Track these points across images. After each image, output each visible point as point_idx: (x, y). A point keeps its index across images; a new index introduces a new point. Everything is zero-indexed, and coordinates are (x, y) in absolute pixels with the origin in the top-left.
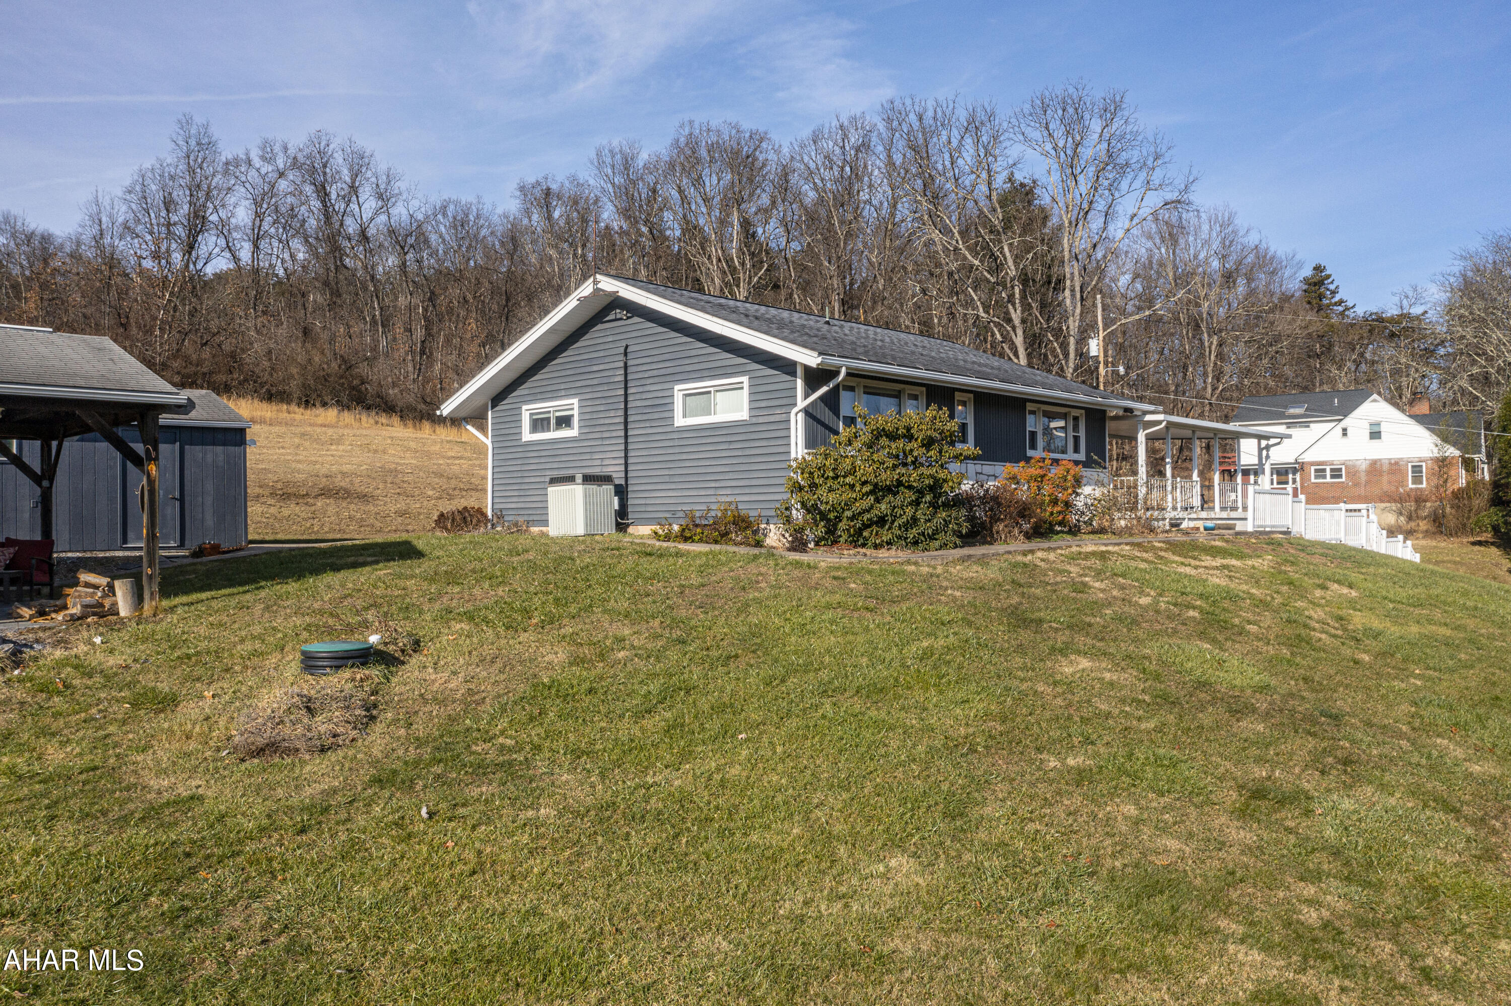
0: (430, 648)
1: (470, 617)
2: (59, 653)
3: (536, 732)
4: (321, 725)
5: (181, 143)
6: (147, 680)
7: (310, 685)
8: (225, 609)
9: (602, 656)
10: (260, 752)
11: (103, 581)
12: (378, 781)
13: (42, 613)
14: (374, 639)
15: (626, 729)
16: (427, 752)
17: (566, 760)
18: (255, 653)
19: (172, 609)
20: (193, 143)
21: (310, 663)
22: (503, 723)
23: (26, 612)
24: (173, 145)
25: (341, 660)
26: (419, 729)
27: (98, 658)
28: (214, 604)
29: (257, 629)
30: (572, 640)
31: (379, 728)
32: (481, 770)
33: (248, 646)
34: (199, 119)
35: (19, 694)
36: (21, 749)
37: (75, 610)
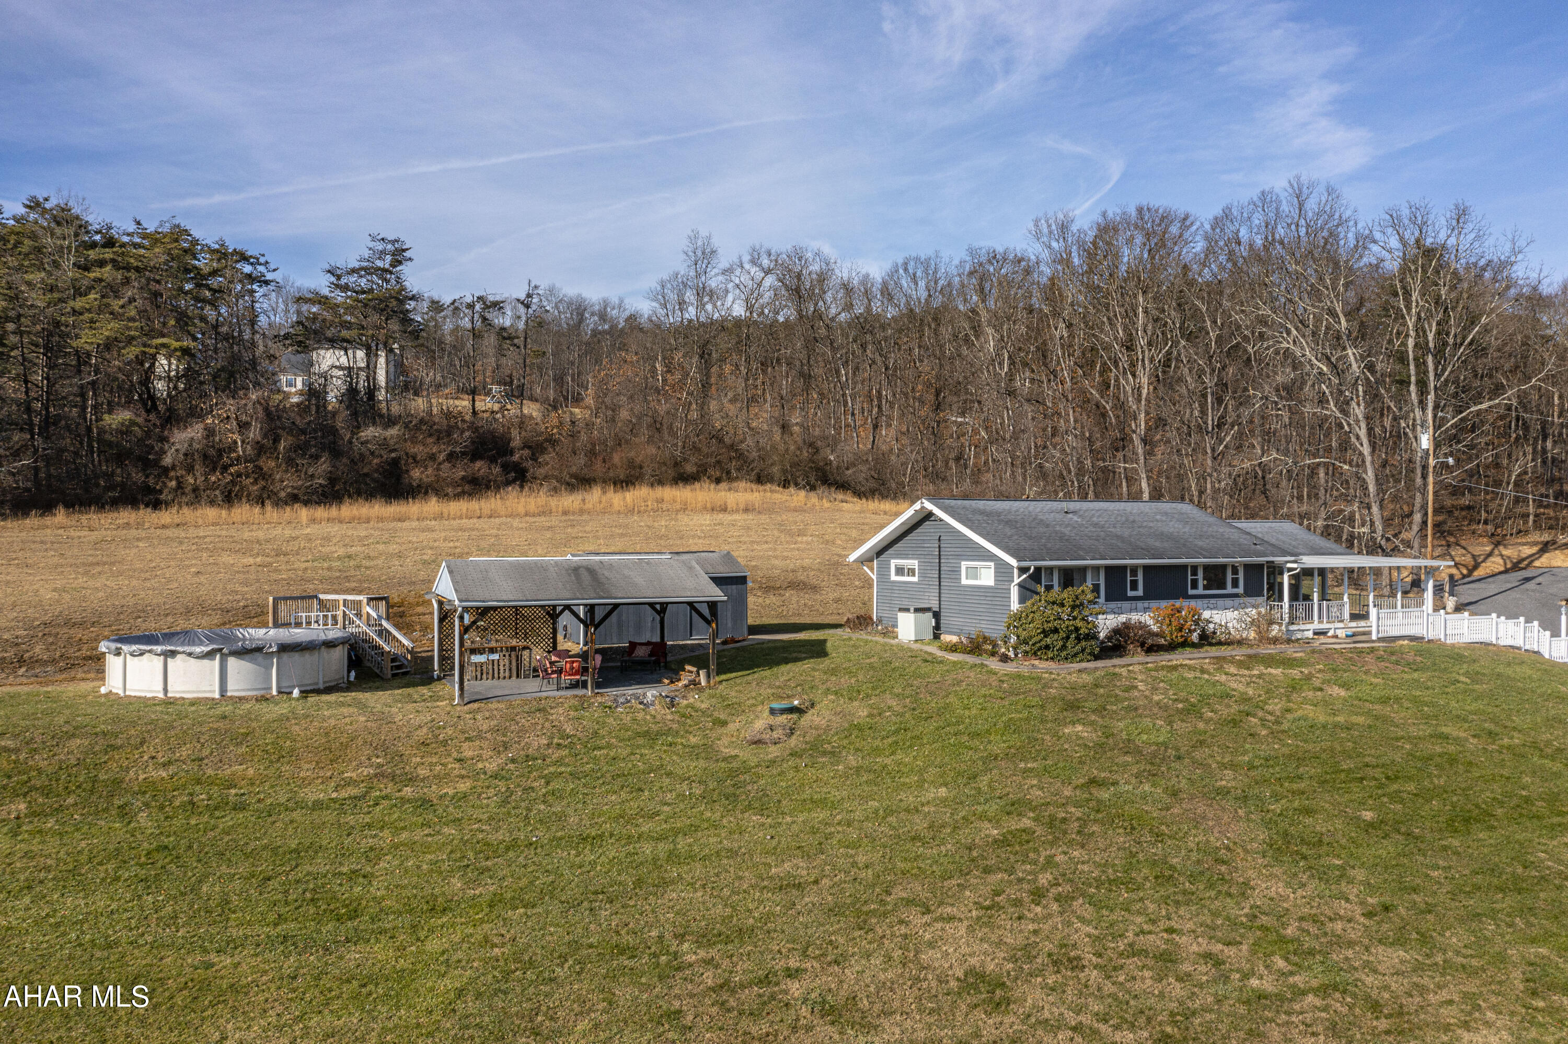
0: (817, 707)
1: (836, 693)
2: (685, 702)
3: (845, 742)
4: (775, 735)
5: (691, 254)
6: (716, 714)
7: (772, 720)
8: (741, 684)
9: (880, 714)
10: (755, 743)
11: (694, 669)
12: (791, 754)
13: (672, 682)
14: (796, 703)
15: (878, 743)
16: (808, 746)
17: (852, 752)
18: (754, 705)
19: (721, 682)
20: (699, 253)
21: (773, 712)
22: (836, 738)
23: (666, 681)
24: (685, 257)
25: (784, 711)
26: (807, 739)
27: (698, 704)
28: (738, 681)
29: (754, 694)
30: (871, 706)
31: (794, 737)
32: (824, 753)
33: (751, 702)
34: (704, 233)
35: (677, 718)
36: (682, 737)
37: (686, 682)
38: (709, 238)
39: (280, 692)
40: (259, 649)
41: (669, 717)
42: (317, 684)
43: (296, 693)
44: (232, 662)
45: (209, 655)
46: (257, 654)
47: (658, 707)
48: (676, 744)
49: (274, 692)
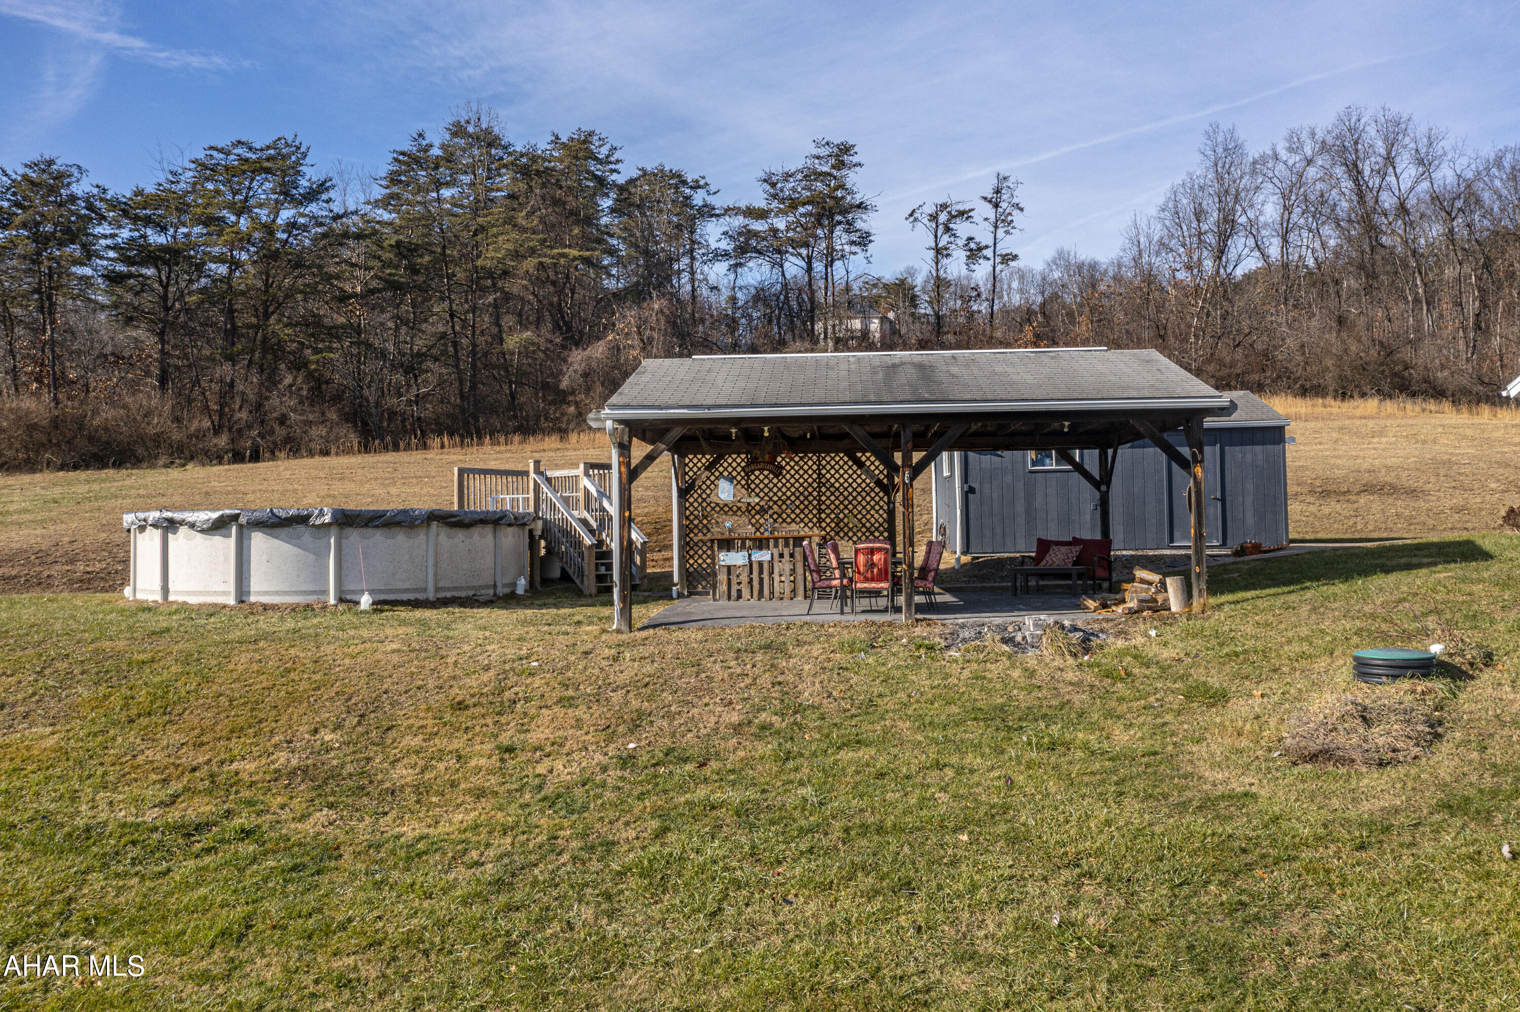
0: (1506, 663)
2: (1120, 643)
4: (1379, 737)
5: (1209, 152)
6: (1199, 674)
7: (1364, 693)
8: (1271, 608)
10: (1313, 758)
11: (1155, 578)
13: (1104, 606)
14: (1436, 649)
16: (1506, 782)
18: (1303, 656)
19: (1219, 606)
20: (1220, 150)
21: (1364, 670)
23: (1093, 605)
24: (1201, 157)
25: (1400, 670)
26: (1496, 755)
27: (1153, 651)
28: (1259, 603)
29: (1304, 631)
31: (1445, 748)
33: (1296, 648)
34: (1225, 126)
35: (1089, 677)
36: (1093, 727)
37: (1133, 604)
38: (1232, 132)
39: (341, 600)
40: (302, 520)
41: (1070, 676)
42: (425, 590)
43: (366, 601)
44: (259, 541)
45: (219, 526)
46: (301, 528)
47: (1047, 652)
48: (1067, 745)
49: (332, 601)
